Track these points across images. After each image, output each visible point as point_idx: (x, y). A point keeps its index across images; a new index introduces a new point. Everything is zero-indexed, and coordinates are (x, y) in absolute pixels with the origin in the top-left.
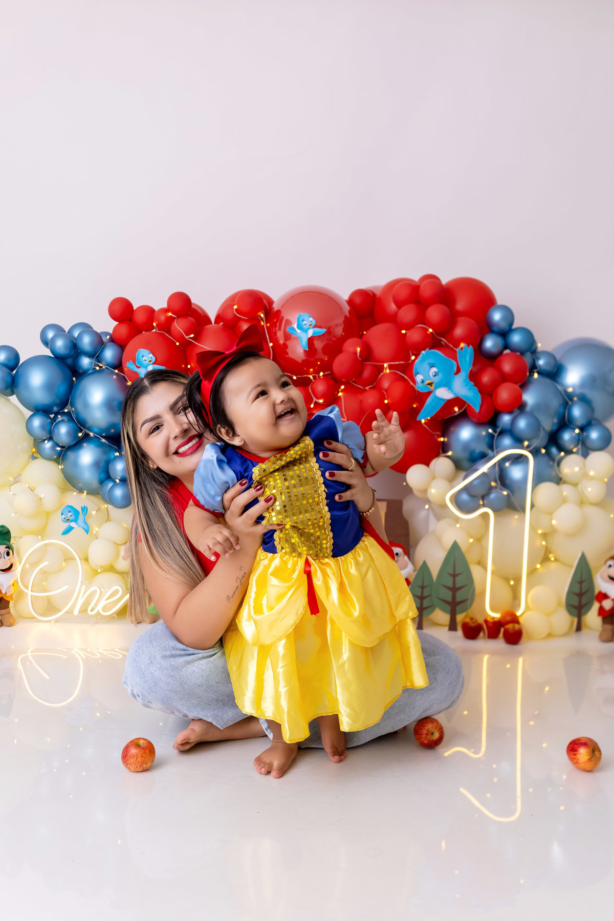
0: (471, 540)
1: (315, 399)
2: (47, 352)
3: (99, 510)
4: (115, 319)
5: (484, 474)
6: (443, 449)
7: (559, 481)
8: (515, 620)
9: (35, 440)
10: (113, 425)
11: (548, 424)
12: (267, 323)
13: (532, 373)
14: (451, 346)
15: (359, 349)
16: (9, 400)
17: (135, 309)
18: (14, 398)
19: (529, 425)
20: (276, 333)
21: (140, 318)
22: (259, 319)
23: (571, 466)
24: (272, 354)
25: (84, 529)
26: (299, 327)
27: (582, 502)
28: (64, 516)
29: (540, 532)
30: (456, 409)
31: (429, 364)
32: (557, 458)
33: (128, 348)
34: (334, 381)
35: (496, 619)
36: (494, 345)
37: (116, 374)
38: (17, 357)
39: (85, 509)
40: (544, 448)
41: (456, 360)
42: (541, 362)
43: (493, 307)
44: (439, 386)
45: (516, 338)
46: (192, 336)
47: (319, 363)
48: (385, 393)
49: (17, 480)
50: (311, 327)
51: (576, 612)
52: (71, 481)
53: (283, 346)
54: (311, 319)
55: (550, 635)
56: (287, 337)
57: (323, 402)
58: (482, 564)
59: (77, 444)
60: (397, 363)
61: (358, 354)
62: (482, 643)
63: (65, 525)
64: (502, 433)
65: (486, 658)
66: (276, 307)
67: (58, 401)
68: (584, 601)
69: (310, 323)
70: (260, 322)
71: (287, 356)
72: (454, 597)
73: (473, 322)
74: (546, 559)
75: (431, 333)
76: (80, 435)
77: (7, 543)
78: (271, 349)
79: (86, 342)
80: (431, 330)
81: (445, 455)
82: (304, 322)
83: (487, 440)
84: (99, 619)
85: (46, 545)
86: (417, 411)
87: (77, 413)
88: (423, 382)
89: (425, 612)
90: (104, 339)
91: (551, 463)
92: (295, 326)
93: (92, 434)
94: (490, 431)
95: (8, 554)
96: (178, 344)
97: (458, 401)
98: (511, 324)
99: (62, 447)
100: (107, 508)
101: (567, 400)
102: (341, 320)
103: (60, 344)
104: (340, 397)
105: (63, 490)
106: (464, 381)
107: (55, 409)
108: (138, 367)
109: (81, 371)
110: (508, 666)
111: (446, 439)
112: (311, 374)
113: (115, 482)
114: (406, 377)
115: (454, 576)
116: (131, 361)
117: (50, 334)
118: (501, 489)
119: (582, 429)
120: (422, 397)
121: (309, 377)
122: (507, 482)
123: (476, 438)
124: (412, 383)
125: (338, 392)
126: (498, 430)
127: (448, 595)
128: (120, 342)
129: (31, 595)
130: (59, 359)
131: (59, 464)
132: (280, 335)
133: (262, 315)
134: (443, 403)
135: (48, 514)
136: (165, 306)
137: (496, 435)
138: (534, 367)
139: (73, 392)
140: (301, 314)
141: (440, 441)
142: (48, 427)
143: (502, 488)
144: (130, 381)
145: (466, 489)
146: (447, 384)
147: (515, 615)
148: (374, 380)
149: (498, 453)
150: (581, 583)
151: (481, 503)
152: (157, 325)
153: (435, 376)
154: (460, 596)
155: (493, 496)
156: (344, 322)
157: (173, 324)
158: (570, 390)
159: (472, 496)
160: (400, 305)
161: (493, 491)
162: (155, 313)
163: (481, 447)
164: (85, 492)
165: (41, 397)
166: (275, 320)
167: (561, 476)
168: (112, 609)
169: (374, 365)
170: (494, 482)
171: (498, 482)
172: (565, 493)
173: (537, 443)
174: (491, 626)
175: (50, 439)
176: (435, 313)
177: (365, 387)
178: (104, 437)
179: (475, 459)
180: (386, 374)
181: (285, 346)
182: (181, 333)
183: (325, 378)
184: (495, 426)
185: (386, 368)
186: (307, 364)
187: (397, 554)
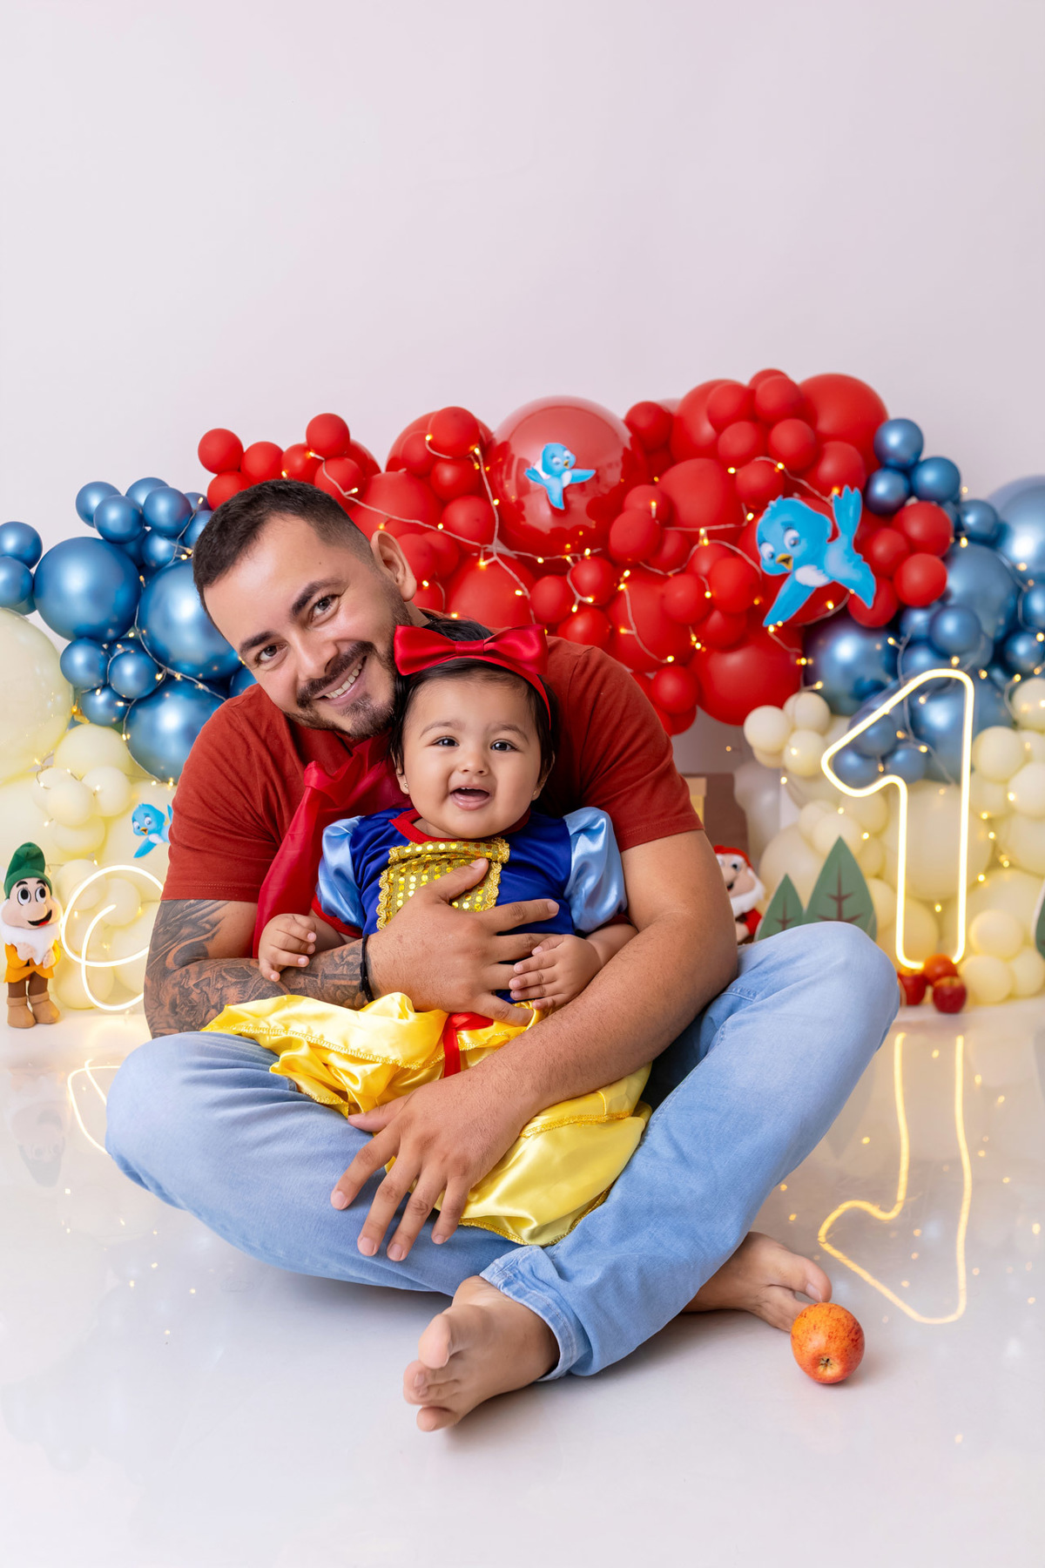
0: (866, 836)
1: (578, 597)
2: (94, 533)
4: (210, 467)
5: (885, 717)
6: (805, 678)
7: (1014, 724)
8: (951, 971)
9: (76, 690)
10: (213, 659)
11: (992, 626)
12: (485, 466)
13: (958, 539)
14: (817, 493)
15: (654, 504)
16: (26, 621)
17: (245, 449)
18: (35, 617)
19: (962, 627)
20: (502, 484)
21: (256, 465)
22: (470, 458)
23: (1032, 699)
24: (497, 519)
26: (547, 469)
28: (136, 824)
29: (985, 816)
30: (830, 605)
31: (783, 524)
32: (1008, 686)
34: (611, 563)
35: (917, 973)
36: (891, 491)
38: (37, 543)
40: (987, 667)
41: (830, 515)
42: (970, 520)
43: (883, 426)
44: (801, 562)
45: (929, 477)
46: (355, 490)
47: (581, 533)
48: (704, 580)
49: (47, 762)
50: (568, 467)
52: (145, 761)
53: (515, 506)
54: (567, 453)
55: (1011, 997)
56: (524, 489)
57: (594, 602)
58: (885, 874)
59: (153, 695)
60: (722, 527)
61: (654, 513)
63: (140, 841)
64: (912, 644)
65: (900, 1039)
66: (499, 438)
67: (115, 619)
69: (566, 461)
70: (473, 464)
71: (522, 523)
73: (852, 449)
74: (994, 865)
75: (781, 470)
76: (159, 677)
77: (40, 873)
78: (495, 512)
79: (162, 509)
80: (780, 466)
81: (809, 688)
82: (555, 460)
83: (884, 659)
85: (108, 876)
86: (762, 612)
87: (151, 639)
88: (773, 556)
90: (194, 506)
91: (998, 695)
92: (538, 467)
93: (178, 676)
94: (891, 641)
95: (43, 894)
97: (834, 590)
98: (919, 452)
99: (127, 701)
101: (1019, 585)
102: (617, 456)
103: (114, 515)
104: (622, 592)
105: (133, 778)
106: (846, 552)
107: (111, 633)
109: (154, 565)
110: (936, 1054)
111: (810, 661)
112: (567, 554)
114: (739, 551)
115: (840, 899)
117: (95, 501)
118: (915, 743)
120: (770, 586)
121: (565, 560)
122: (923, 731)
123: (865, 657)
124: (750, 562)
125: (619, 584)
126: (905, 640)
129: (86, 966)
130: (113, 542)
131: (121, 733)
132: (510, 487)
133: (477, 451)
134: (807, 595)
135: (108, 822)
136: (302, 440)
137: (901, 648)
138: (959, 529)
139: (143, 600)
140: (549, 444)
141: (801, 665)
142: (102, 666)
143: (917, 741)
145: (853, 747)
146: (815, 559)
147: (951, 963)
148: (683, 561)
149: (907, 680)
151: (881, 769)
153: (794, 545)
155: (900, 757)
156: (624, 459)
157: (318, 472)
158: (1023, 567)
159: (864, 756)
160: (720, 425)
161: (902, 746)
162: (284, 455)
163: (876, 672)
164: (171, 780)
165: (83, 612)
166: (500, 460)
167: (1016, 716)
169: (681, 533)
170: (902, 731)
171: (910, 730)
172: (1028, 746)
173: (973, 659)
174: (909, 982)
175: (106, 686)
176: (786, 435)
177: (666, 571)
178: (201, 681)
179: (864, 693)
180: (703, 547)
181: (520, 505)
182: (334, 485)
183: (595, 558)
184: (898, 634)
185: (703, 537)
186: (560, 536)
187: (735, 866)
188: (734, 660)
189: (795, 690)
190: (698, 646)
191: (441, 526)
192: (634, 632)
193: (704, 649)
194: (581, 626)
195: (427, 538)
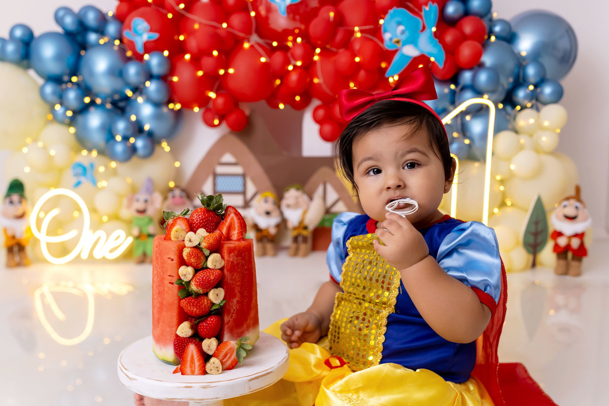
1: (293, 62)
2: (59, 30)
3: (106, 167)
7: (516, 132)
10: (116, 92)
11: (507, 82)
13: (489, 37)
14: (416, 10)
15: (332, 14)
18: (32, 73)
19: (490, 79)
20: (257, 7)
23: (526, 119)
24: (254, 23)
25: (93, 183)
27: (537, 149)
29: (498, 178)
31: (396, 22)
32: (513, 112)
33: (127, 21)
34: (310, 45)
36: (455, 11)
37: (118, 45)
38: (31, 34)
39: (92, 166)
40: (503, 102)
42: (497, 29)
44: (405, 43)
45: (475, 3)
46: (182, 6)
47: (297, 31)
48: (356, 52)
51: (531, 250)
52: (82, 141)
56: (269, 9)
57: (301, 65)
59: (83, 110)
60: (367, 27)
61: (332, 18)
63: (74, 180)
64: (463, 89)
67: (68, 71)
68: (539, 239)
71: (268, 26)
74: (502, 204)
76: (87, 100)
78: (253, 19)
79: (91, 18)
83: (449, 97)
85: (59, 197)
87: (83, 81)
88: (391, 39)
90: (108, 17)
91: (508, 117)
93: (98, 101)
94: (453, 87)
95: (21, 202)
96: (170, 16)
97: (423, 58)
99: (73, 112)
101: (521, 63)
103: (69, 20)
104: (315, 62)
106: (429, 38)
107: (65, 78)
108: (134, 36)
109: (88, 45)
112: (290, 42)
113: (116, 140)
114: (376, 40)
117: (61, 14)
119: (536, 86)
120: (389, 56)
121: (288, 46)
122: (468, 134)
124: (380, 44)
125: (314, 56)
126: (460, 87)
128: (121, 18)
129: (46, 240)
130: (69, 35)
131: (72, 127)
132: (262, 7)
134: (409, 61)
135: (61, 171)
137: (458, 90)
138: (490, 32)
139: (80, 63)
142: (59, 94)
143: (464, 138)
144: (130, 51)
146: (413, 41)
148: (347, 42)
149: (459, 104)
150: (537, 223)
153: (402, 34)
155: (455, 146)
158: (524, 54)
161: (456, 141)
163: (444, 104)
165: (54, 68)
167: (517, 127)
168: (116, 252)
169: (346, 30)
170: (457, 133)
171: (461, 132)
172: (522, 141)
173: (495, 96)
175: (61, 104)
177: (338, 49)
178: (110, 103)
180: (357, 38)
181: (267, 18)
182: (172, 4)
183: (302, 43)
184: (456, 84)
185: (356, 32)
186: (287, 32)
191: (225, 25)
192: (321, 81)
194: (294, 77)
195: (218, 31)
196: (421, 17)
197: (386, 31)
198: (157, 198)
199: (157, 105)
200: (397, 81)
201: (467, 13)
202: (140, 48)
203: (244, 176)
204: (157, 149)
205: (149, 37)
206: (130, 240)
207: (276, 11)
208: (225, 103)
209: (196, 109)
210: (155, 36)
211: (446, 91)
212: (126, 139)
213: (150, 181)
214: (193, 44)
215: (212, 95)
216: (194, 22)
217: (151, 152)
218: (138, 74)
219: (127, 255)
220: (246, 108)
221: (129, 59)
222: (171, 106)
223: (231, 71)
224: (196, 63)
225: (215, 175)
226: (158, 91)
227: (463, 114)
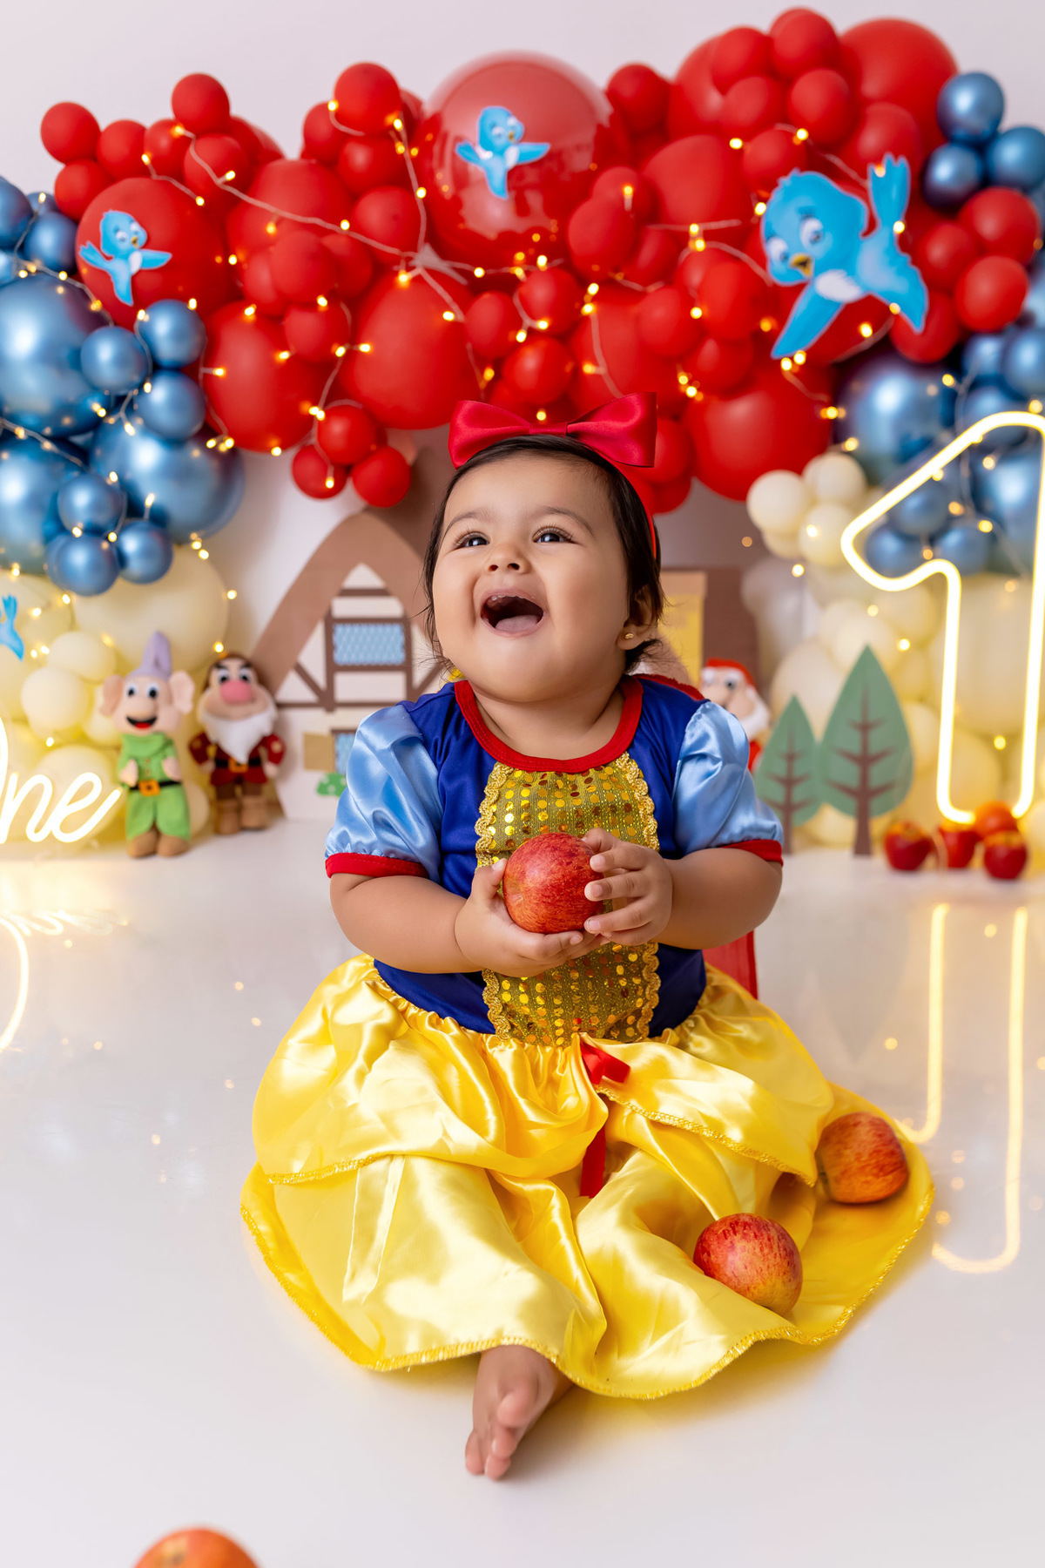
0: (904, 645)
1: (527, 322)
3: (47, 607)
4: (57, 152)
5: (931, 481)
6: (834, 434)
8: (1010, 825)
10: (65, 408)
12: (410, 146)
14: (853, 175)
15: (628, 191)
17: (102, 129)
20: (432, 174)
21: (114, 149)
22: (388, 135)
24: (423, 218)
25: (16, 651)
26: (488, 146)
30: (866, 330)
31: (800, 210)
33: (85, 219)
34: (570, 278)
35: (965, 829)
36: (958, 175)
37: (64, 283)
39: (10, 605)
41: (866, 199)
43: (949, 83)
44: (826, 265)
45: (1010, 155)
46: (231, 175)
47: (536, 238)
48: (693, 294)
50: (514, 140)
53: (451, 201)
54: (513, 121)
56: (462, 179)
57: (550, 328)
58: (929, 700)
60: (723, 224)
61: (628, 203)
62: (932, 879)
64: (977, 385)
65: (940, 914)
66: (429, 109)
69: (510, 132)
70: (394, 144)
71: (461, 226)
72: (864, 778)
73: (907, 114)
75: (804, 142)
78: (421, 207)
80: (802, 135)
81: (836, 447)
82: (496, 130)
83: (939, 409)
84: (52, 850)
86: (772, 336)
88: (785, 257)
89: (797, 818)
90: (35, 207)
93: (21, 433)
94: (948, 380)
96: (200, 201)
97: (870, 308)
98: (997, 118)
100: (70, 606)
102: (587, 136)
104: (587, 318)
108: (108, 258)
111: (842, 413)
112: (519, 265)
113: (69, 533)
114: (744, 257)
115: (865, 728)
116: (89, 243)
118: (975, 520)
120: (780, 300)
121: (515, 276)
122: (989, 506)
123: (915, 405)
124: (758, 270)
125: (583, 304)
126: (967, 381)
127: (849, 774)
128: (69, 209)
132: (443, 175)
133: (398, 124)
134: (833, 314)
136: (168, 114)
137: (962, 390)
140: (489, 109)
141: (828, 418)
143: (979, 516)
144: (98, 297)
145: (892, 522)
146: (843, 261)
147: (1010, 815)
148: (669, 268)
149: (966, 427)
151: (926, 552)
152: (153, 161)
153: (814, 241)
154: (877, 775)
155: (953, 539)
156: (598, 139)
157: (187, 155)
159: (907, 538)
160: (723, 84)
161: (956, 524)
162: (147, 134)
163: (925, 426)
164: (17, 568)
166: (429, 137)
168: (79, 826)
169: (667, 232)
170: (959, 503)
171: (971, 502)
174: (952, 841)
176: (811, 92)
177: (645, 284)
178: (50, 438)
179: (911, 453)
180: (696, 254)
181: (457, 202)
182: (206, 172)
183: (551, 270)
184: (958, 372)
185: (695, 239)
186: (509, 242)
187: (730, 685)
188: (741, 412)
189: (820, 450)
190: (692, 392)
191: (345, 225)
192: (602, 370)
193: (700, 398)
194: (530, 362)
195: (328, 241)
196: (862, 192)
197: (771, 235)
198: (183, 685)
199: (173, 442)
200: (802, 367)
201: (987, 180)
202: (123, 291)
203: (405, 622)
204: (179, 556)
205: (144, 261)
206: (117, 794)
207: (482, 182)
208: (350, 435)
209: (277, 451)
210: (162, 258)
211: (932, 390)
212: (95, 532)
213: (162, 639)
214: (262, 277)
215: (318, 413)
216: (265, 216)
217: (160, 568)
218: (120, 361)
219: (110, 836)
220: (407, 446)
221: (96, 322)
222: (211, 443)
223: (365, 348)
224: (272, 327)
225: (331, 623)
226: (175, 404)
227: (976, 452)
